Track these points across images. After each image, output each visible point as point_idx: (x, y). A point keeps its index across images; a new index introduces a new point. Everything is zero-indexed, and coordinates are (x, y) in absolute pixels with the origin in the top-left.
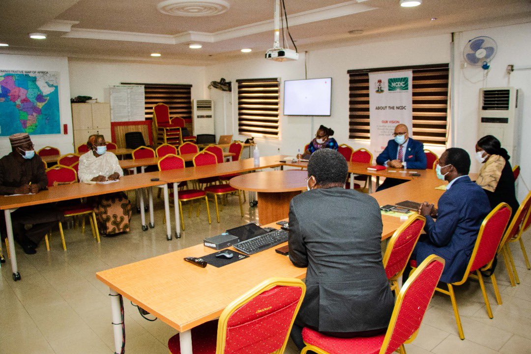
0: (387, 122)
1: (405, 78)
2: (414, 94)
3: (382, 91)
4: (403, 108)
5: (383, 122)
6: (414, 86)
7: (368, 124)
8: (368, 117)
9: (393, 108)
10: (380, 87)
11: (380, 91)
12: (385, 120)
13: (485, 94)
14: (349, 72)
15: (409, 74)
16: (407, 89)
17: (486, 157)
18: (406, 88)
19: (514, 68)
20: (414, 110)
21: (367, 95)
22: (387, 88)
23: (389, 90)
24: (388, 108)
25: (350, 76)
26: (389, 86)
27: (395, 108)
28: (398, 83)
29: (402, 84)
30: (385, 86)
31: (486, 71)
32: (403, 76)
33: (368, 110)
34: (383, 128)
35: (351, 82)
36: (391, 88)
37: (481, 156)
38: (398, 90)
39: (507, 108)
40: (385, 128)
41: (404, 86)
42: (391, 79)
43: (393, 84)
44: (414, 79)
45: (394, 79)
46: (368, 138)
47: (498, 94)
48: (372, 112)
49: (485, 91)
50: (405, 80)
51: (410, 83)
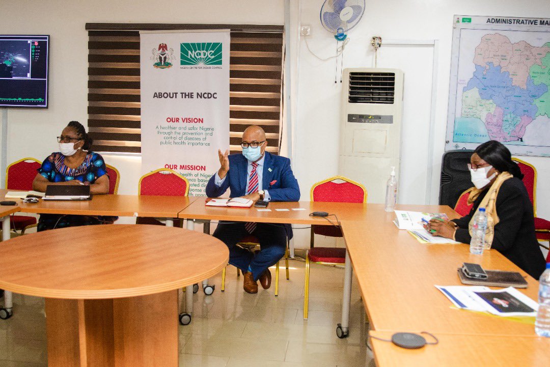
0: (177, 120)
1: (215, 45)
2: (233, 74)
3: (168, 65)
4: (210, 96)
5: (171, 120)
6: (233, 61)
7: (137, 124)
8: (137, 111)
9: (191, 95)
10: (163, 57)
11: (163, 63)
12: (174, 116)
13: (352, 78)
14: (89, 26)
15: (224, 38)
16: (220, 63)
17: (493, 176)
18: (217, 61)
19: (383, 42)
20: (233, 101)
21: (137, 72)
22: (179, 59)
23: (182, 63)
24: (179, 95)
25: (90, 34)
26: (182, 57)
27: (195, 95)
28: (202, 52)
29: (209, 53)
30: (174, 56)
31: (341, 43)
32: (212, 41)
33: (137, 98)
34: (169, 131)
35: (91, 45)
36: (186, 61)
37: (485, 175)
38: (201, 64)
39: (391, 101)
40: (173, 131)
41: (213, 57)
42: (187, 45)
43: (191, 54)
44: (234, 47)
45: (193, 45)
46: (138, 150)
47: (374, 79)
48: (147, 103)
49: (352, 74)
50: (217, 48)
51: (226, 54)
